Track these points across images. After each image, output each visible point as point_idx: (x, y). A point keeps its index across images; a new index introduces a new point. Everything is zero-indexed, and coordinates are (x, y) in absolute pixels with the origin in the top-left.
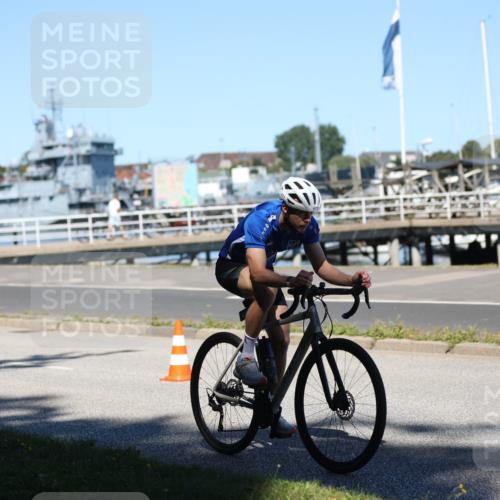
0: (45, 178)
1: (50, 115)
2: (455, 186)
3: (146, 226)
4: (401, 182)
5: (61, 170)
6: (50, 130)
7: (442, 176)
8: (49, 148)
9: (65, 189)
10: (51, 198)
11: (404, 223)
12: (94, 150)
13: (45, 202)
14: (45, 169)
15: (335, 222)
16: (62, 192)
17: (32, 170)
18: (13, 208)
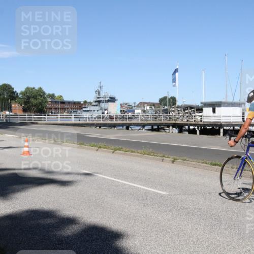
0: (97, 106)
1: (99, 89)
2: (187, 113)
4: (174, 111)
5: (101, 104)
6: (99, 93)
7: (184, 110)
8: (99, 98)
10: (98, 111)
11: (173, 122)
12: (110, 99)
13: (96, 112)
14: (97, 103)
15: (155, 121)
16: (100, 110)
17: (94, 103)
18: (88, 113)
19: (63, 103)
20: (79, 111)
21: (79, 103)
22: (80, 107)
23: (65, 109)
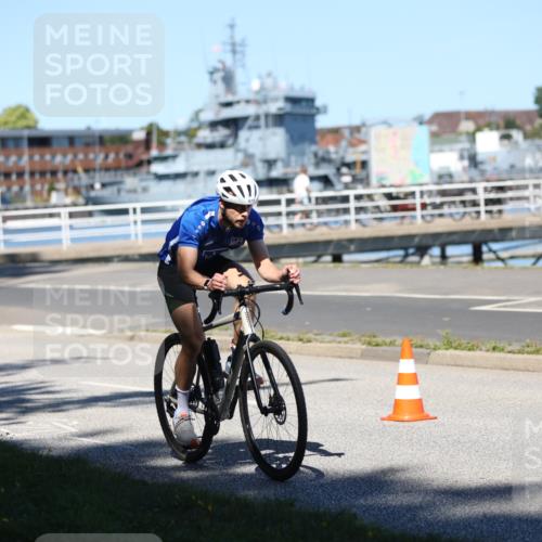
0: (222, 145)
1: (229, 60)
3: (359, 210)
5: (243, 134)
6: (228, 80)
8: (228, 105)
9: (248, 161)
12: (288, 107)
14: (222, 132)
16: (245, 165)
17: (205, 135)
18: (180, 185)
19: (42, 142)
20: (130, 181)
21: (121, 138)
22: (129, 156)
23: (54, 173)
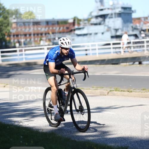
0: (100, 24)
5: (107, 20)
8: (102, 10)
10: (103, 33)
12: (122, 11)
13: (100, 35)
14: (100, 19)
16: (108, 31)
17: (94, 21)
18: (85, 38)
21: (65, 22)
22: (68, 28)
